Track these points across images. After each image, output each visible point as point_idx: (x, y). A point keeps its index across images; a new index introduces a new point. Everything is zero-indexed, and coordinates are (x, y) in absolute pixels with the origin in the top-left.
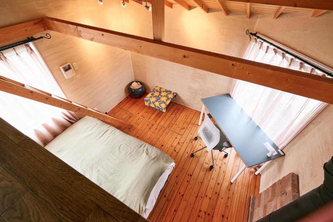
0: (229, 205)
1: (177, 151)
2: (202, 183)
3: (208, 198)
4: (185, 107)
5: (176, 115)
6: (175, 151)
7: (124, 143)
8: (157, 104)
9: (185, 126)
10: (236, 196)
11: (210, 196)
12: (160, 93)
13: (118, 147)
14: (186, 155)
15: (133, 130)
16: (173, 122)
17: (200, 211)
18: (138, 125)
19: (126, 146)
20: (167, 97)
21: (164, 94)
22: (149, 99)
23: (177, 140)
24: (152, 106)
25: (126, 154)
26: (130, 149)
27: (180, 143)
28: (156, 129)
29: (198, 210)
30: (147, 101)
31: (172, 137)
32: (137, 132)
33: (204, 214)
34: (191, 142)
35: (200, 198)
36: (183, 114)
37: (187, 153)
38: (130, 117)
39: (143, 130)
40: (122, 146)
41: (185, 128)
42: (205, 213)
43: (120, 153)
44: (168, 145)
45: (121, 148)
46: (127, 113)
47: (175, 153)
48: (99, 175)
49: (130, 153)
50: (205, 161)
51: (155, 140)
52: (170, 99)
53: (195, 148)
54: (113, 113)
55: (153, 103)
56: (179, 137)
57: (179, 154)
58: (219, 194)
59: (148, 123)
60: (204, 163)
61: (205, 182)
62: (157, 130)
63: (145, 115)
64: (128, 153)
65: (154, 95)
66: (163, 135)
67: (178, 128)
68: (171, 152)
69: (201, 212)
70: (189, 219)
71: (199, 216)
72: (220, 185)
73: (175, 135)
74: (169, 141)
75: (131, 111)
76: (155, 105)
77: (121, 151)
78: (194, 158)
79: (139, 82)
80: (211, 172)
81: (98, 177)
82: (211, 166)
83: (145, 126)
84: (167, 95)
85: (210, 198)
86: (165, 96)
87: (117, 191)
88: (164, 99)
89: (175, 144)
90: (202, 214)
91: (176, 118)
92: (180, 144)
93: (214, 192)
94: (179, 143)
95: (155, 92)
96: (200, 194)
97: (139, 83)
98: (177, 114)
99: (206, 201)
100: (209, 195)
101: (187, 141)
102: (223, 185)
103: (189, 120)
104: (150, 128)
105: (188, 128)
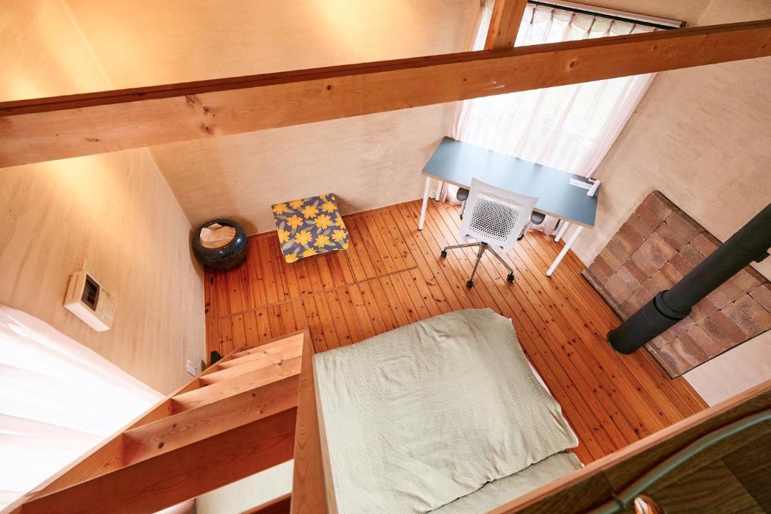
0: (577, 307)
1: (441, 298)
2: (523, 310)
3: (550, 322)
4: (361, 213)
5: (362, 239)
6: (439, 301)
7: (384, 361)
8: (322, 241)
9: (402, 247)
10: (569, 288)
11: (551, 318)
12: (300, 215)
13: (382, 379)
14: (462, 293)
15: (323, 334)
16: (375, 258)
17: (563, 348)
18: (318, 315)
19: (394, 362)
20: (326, 214)
21: (310, 211)
22: (295, 243)
23: (420, 282)
24: (310, 253)
25: (413, 374)
26: (406, 359)
27: (430, 282)
28: (363, 293)
29: (560, 350)
30: (290, 251)
31: (407, 285)
32: (333, 329)
33: (570, 346)
34: (442, 266)
35: (544, 331)
36: (373, 230)
37: (458, 287)
38: (278, 316)
39: (342, 318)
40: (387, 371)
41: (407, 250)
42: (569, 343)
43: (400, 384)
44: (419, 303)
45: (390, 375)
46: (260, 314)
47: (443, 305)
48: (424, 458)
49: (418, 365)
50: (493, 278)
51: (387, 313)
52: (337, 214)
53: (459, 272)
54: (222, 342)
55: (311, 244)
56: (416, 273)
57: (450, 301)
58: (555, 305)
59: (332, 297)
60: (495, 281)
61: (525, 305)
62: (368, 293)
63: (305, 285)
64: (415, 368)
65: (294, 227)
66: (388, 293)
67: (396, 261)
68: (436, 307)
69: (565, 347)
70: (565, 372)
71: (569, 355)
72: (542, 291)
73: (406, 275)
74: (411, 294)
75: (264, 303)
76: (316, 248)
77: (399, 380)
78: (476, 286)
79: (214, 222)
80: (515, 284)
81: (428, 463)
82: (509, 276)
83: (334, 304)
84: (320, 210)
85: (553, 320)
86: (318, 215)
87: (491, 440)
88: (323, 222)
89: (425, 290)
90: (569, 349)
91: (373, 246)
92: (432, 283)
93: (548, 307)
94: (428, 284)
95: (286, 221)
96: (539, 328)
97: (216, 225)
98: (365, 238)
99: (554, 327)
100: (548, 317)
101: (436, 269)
102: (545, 289)
103: (395, 233)
104: (351, 301)
105: (411, 247)
